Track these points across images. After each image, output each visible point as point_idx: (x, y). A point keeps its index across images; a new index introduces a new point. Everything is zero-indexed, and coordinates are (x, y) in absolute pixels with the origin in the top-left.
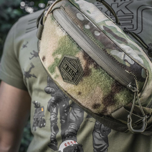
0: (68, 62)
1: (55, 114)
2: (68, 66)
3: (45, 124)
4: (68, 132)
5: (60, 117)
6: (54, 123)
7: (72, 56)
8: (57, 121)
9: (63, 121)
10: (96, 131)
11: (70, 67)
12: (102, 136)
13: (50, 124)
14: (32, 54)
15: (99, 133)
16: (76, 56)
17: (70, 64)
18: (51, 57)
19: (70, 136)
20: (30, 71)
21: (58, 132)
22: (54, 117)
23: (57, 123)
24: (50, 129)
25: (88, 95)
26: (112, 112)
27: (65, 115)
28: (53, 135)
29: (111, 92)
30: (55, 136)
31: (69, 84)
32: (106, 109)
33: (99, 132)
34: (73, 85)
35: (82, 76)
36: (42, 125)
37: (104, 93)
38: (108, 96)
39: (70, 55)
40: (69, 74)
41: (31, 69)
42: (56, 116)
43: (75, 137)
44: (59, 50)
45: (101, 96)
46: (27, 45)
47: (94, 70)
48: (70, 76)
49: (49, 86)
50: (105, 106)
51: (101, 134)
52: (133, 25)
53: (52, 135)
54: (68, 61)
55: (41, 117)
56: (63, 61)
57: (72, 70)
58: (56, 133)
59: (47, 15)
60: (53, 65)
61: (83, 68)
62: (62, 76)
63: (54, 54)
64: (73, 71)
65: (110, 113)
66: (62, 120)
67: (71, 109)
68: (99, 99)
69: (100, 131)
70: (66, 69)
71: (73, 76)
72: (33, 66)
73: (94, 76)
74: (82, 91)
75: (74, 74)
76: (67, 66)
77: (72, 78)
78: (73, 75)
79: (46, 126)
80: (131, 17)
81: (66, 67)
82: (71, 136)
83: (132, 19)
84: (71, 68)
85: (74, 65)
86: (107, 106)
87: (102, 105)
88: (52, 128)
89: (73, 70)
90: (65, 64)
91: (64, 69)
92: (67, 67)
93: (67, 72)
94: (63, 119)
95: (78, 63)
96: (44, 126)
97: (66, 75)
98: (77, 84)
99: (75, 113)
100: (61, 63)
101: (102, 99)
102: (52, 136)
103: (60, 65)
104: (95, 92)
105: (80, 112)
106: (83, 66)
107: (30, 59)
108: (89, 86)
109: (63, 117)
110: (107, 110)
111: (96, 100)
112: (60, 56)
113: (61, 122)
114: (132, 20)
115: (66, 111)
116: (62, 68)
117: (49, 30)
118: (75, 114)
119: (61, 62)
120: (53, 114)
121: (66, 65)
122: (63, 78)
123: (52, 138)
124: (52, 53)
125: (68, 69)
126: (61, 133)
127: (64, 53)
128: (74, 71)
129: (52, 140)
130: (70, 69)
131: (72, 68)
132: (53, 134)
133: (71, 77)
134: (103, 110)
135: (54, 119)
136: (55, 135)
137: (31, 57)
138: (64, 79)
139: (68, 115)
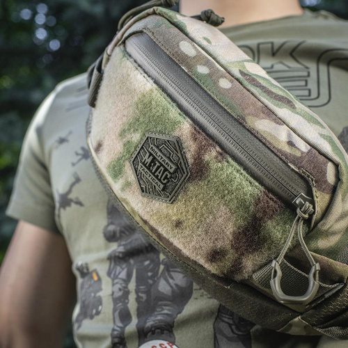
0: (154, 148)
1: (122, 282)
2: (154, 158)
3: (100, 308)
4: (154, 321)
5: (134, 288)
6: (120, 302)
7: (165, 133)
8: (127, 298)
9: (142, 298)
10: (224, 319)
11: (159, 159)
12: (237, 332)
13: (112, 306)
14: (77, 154)
15: (230, 325)
16: (173, 135)
17: (159, 153)
18: (115, 141)
19: (157, 331)
20: (69, 192)
21: (130, 323)
22: (120, 290)
23: (128, 303)
24: (111, 317)
25: (198, 227)
26: (254, 272)
27: (148, 282)
28: (118, 329)
29: (255, 218)
30: (123, 332)
31: (154, 201)
32: (240, 263)
33: (231, 322)
34: (165, 205)
35: (185, 181)
36: (94, 311)
37: (237, 220)
38: (246, 229)
39: (160, 132)
40: (157, 177)
41: (72, 185)
42: (123, 285)
43: (170, 332)
44: (135, 123)
45: (230, 229)
46: (70, 138)
47: (214, 165)
48: (157, 181)
49: (112, 223)
50: (236, 255)
51: (233, 327)
52: (310, 90)
53: (114, 330)
54: (154, 145)
55: (93, 295)
56: (142, 147)
57: (164, 167)
58: (126, 326)
59: (112, 50)
60: (119, 159)
61: (191, 161)
62: (140, 184)
63: (122, 134)
64: (166, 170)
65: (251, 274)
66: (140, 295)
67: (163, 271)
68: (223, 238)
69: (232, 319)
70: (150, 165)
71: (166, 180)
72: (78, 180)
73: (215, 180)
74: (185, 218)
75: (167, 175)
76: (151, 157)
77: (162, 186)
78: (164, 180)
79: (102, 312)
80: (306, 74)
81: (149, 160)
82: (159, 330)
83: (308, 79)
84: (161, 161)
85: (168, 155)
86: (243, 254)
87: (231, 251)
88: (117, 314)
89: (166, 166)
90: (148, 154)
91: (146, 166)
92: (152, 161)
93: (151, 171)
94: (143, 292)
95: (179, 151)
96: (98, 313)
97: (149, 179)
98: (173, 201)
99: (172, 278)
100: (139, 152)
101: (231, 238)
102: (116, 333)
103: (136, 156)
104: (215, 218)
105: (184, 277)
106: (189, 156)
107: (73, 165)
108: (202, 203)
109: (142, 287)
110: (243, 264)
111: (216, 239)
112: (136, 137)
113: (138, 299)
114: (306, 81)
115: (152, 276)
116: (140, 164)
117: (114, 80)
118: (171, 281)
119: (138, 150)
120: (117, 283)
121: (151, 154)
122: (142, 188)
123: (116, 337)
124: (118, 130)
125: (156, 164)
126: (137, 325)
127: (147, 129)
128: (169, 168)
129: (116, 340)
130: (158, 164)
131: (163, 163)
132: (116, 328)
133: (159, 183)
134: (232, 267)
135: (120, 293)
136: (123, 329)
137: (75, 161)
138: (143, 191)
139: (155, 282)
